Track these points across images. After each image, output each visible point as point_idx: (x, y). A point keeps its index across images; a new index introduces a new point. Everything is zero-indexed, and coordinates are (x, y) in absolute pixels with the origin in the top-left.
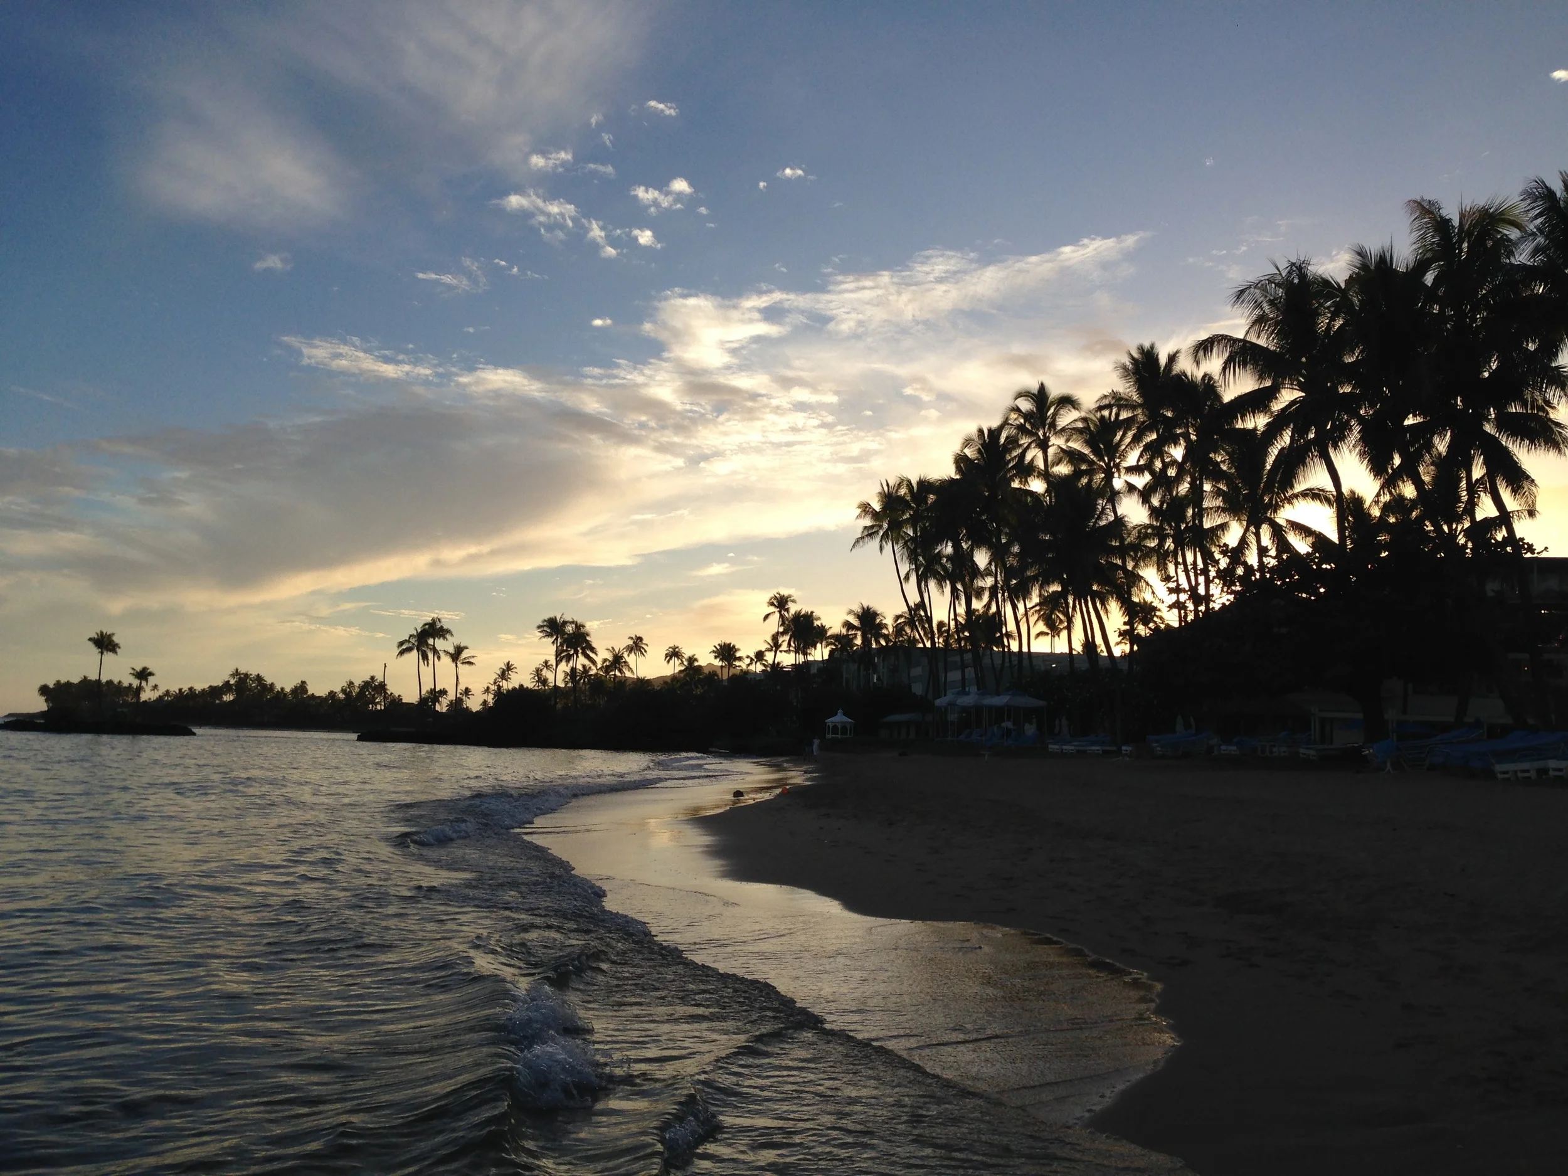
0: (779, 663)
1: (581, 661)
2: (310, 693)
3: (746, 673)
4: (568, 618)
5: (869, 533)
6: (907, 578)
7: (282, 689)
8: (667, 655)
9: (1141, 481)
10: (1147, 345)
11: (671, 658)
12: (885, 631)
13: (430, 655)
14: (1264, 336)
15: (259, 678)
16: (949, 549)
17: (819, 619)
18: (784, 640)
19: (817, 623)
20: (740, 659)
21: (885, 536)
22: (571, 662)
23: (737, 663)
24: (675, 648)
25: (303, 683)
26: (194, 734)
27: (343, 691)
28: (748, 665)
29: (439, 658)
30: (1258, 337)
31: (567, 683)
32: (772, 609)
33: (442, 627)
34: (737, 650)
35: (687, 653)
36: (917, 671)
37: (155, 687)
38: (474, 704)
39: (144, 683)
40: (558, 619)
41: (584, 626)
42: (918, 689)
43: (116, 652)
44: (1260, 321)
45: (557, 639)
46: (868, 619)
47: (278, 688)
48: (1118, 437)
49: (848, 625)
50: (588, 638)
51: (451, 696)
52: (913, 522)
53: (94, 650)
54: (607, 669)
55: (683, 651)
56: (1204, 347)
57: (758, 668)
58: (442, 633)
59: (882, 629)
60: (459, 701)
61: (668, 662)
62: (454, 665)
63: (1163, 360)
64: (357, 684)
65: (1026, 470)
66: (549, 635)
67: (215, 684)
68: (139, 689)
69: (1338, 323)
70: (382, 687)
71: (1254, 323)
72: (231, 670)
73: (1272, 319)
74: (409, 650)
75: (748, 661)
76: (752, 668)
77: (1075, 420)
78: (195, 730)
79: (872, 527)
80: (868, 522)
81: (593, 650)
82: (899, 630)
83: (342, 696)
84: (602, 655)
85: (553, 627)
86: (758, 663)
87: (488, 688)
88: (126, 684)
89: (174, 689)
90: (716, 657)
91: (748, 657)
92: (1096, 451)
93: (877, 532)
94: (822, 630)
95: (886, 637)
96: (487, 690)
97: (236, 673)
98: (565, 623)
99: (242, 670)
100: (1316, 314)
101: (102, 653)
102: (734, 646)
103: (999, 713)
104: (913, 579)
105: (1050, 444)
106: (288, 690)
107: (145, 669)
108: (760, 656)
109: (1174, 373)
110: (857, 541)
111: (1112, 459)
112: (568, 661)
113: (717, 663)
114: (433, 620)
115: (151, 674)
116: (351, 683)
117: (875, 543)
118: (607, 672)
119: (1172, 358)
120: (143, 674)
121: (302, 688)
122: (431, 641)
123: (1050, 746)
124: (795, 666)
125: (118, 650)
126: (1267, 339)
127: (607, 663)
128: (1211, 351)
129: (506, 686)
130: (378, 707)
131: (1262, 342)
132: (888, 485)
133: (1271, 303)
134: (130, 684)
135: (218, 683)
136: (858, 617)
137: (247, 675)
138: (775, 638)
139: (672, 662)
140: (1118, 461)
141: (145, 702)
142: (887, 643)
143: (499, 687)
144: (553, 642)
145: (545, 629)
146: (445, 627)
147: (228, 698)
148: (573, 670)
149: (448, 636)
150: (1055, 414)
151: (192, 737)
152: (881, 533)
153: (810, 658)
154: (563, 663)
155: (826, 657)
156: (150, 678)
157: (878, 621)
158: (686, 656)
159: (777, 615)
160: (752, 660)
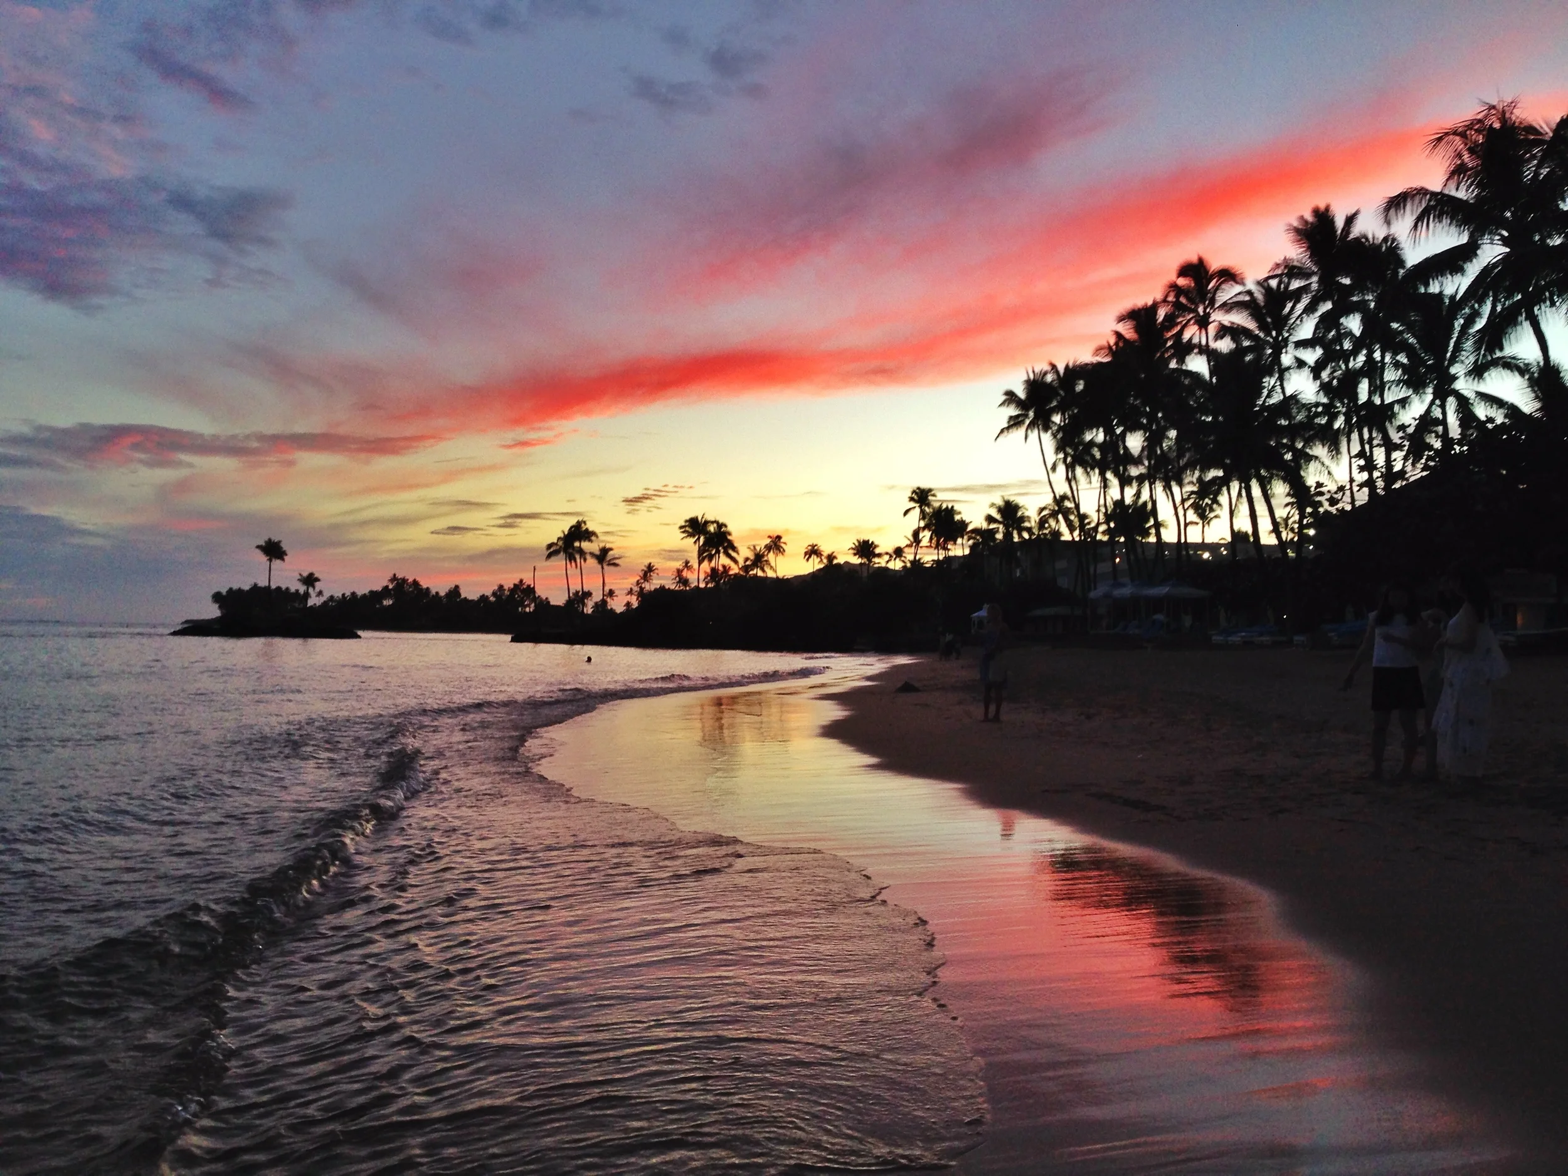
0: (920, 559)
1: (723, 560)
2: (463, 596)
3: (886, 569)
4: (710, 517)
5: (1015, 422)
6: (1054, 468)
7: (437, 593)
8: (806, 554)
9: (1311, 356)
10: (1322, 206)
11: (810, 557)
12: (1027, 524)
13: (578, 557)
14: (1463, 187)
15: (416, 583)
16: (1100, 437)
17: (960, 513)
18: (926, 536)
19: (957, 518)
20: (879, 555)
21: (1032, 425)
22: (713, 562)
23: (876, 560)
24: (813, 546)
25: (457, 587)
26: (359, 637)
27: (494, 594)
28: (888, 562)
29: (585, 560)
30: (1457, 189)
31: (707, 584)
32: (912, 504)
33: (587, 529)
34: (876, 546)
35: (826, 550)
36: (1061, 565)
37: (320, 593)
38: (618, 605)
39: (311, 590)
40: (700, 519)
41: (726, 526)
42: (1064, 582)
43: (283, 560)
44: (1458, 172)
45: (699, 539)
46: (1010, 512)
47: (433, 592)
48: (1287, 310)
49: (990, 519)
50: (729, 537)
51: (597, 597)
52: (1061, 409)
53: (262, 558)
54: (746, 569)
55: (821, 548)
56: (1396, 203)
57: (896, 565)
58: (588, 535)
59: (1024, 522)
60: (604, 602)
61: (808, 560)
62: (600, 566)
63: (1340, 223)
64: (506, 587)
65: (1184, 349)
66: (691, 535)
67: (375, 589)
68: (307, 595)
69: (1544, 171)
70: (530, 590)
71: (1453, 174)
72: (390, 576)
73: (1472, 169)
74: (556, 553)
75: (887, 558)
76: (891, 565)
77: (1239, 294)
78: (360, 633)
79: (1017, 416)
80: (1013, 411)
81: (734, 549)
82: (1042, 523)
83: (492, 599)
84: (744, 553)
85: (695, 527)
86: (898, 559)
87: (631, 589)
88: (293, 590)
89: (338, 594)
90: (855, 555)
91: (887, 553)
92: (1263, 326)
93: (1022, 422)
94: (963, 525)
95: (1029, 530)
96: (631, 592)
97: (394, 578)
98: (707, 523)
99: (400, 576)
100: (1522, 162)
101: (270, 560)
102: (873, 543)
103: (1157, 604)
104: (1061, 468)
105: (1211, 320)
106: (442, 594)
107: (311, 575)
108: (899, 552)
109: (1352, 236)
110: (1002, 431)
111: (1279, 333)
112: (710, 561)
113: (856, 560)
114: (578, 522)
115: (317, 580)
116: (501, 587)
117: (1021, 431)
118: (747, 572)
119: (1350, 220)
120: (310, 580)
121: (455, 592)
122: (577, 544)
123: (1214, 638)
124: (937, 562)
125: (285, 557)
126: (1467, 191)
127: (748, 563)
128: (1404, 208)
129: (650, 586)
130: (527, 610)
131: (1462, 194)
132: (1034, 372)
133: (1471, 151)
134: (297, 591)
135: (378, 587)
136: (1000, 510)
137: (404, 580)
138: (916, 534)
139: (811, 560)
140: (1286, 335)
141: (311, 607)
142: (1030, 536)
143: (642, 589)
144: (695, 542)
145: (687, 529)
146: (591, 529)
147: (387, 602)
148: (714, 570)
149: (593, 538)
150: (1217, 288)
151: (358, 640)
152: (1027, 422)
153: (951, 554)
154: (706, 563)
155: (967, 552)
156: (317, 584)
157: (1019, 514)
158: (825, 554)
159: (918, 510)
160: (891, 556)
